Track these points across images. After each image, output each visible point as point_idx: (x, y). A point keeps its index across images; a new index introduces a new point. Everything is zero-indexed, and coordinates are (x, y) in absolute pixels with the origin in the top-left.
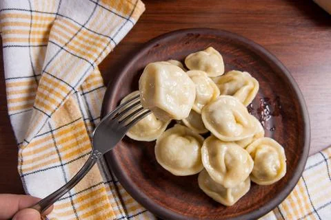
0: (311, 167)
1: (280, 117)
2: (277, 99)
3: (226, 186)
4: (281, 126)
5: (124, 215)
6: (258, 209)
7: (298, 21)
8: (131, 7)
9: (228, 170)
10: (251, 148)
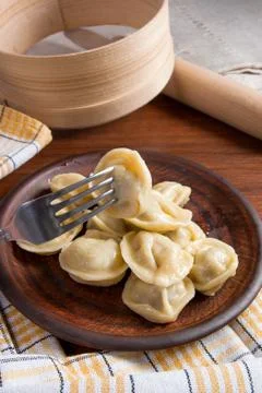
1: (225, 228)
2: (218, 210)
3: (157, 284)
4: (228, 236)
5: (12, 346)
6: (210, 320)
7: (233, 150)
8: (35, 131)
9: (159, 264)
10: (190, 249)
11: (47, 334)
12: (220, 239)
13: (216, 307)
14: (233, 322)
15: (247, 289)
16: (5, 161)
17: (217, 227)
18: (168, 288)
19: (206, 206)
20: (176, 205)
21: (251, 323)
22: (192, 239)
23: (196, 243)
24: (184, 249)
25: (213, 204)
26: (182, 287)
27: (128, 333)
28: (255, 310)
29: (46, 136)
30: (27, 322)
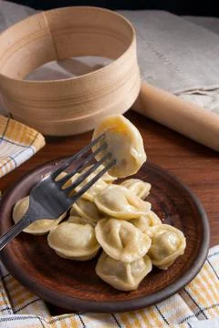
0: (215, 254)
1: (177, 216)
2: (172, 202)
3: (123, 260)
4: (179, 223)
5: (10, 306)
6: (163, 289)
7: (184, 154)
8: (32, 138)
9: (125, 244)
10: (149, 233)
11: (36, 298)
12: (172, 225)
13: (168, 279)
14: (182, 291)
15: (192, 265)
16: (9, 161)
17: (171, 215)
18: (131, 264)
19: (162, 198)
20: (139, 198)
21: (195, 292)
22: (151, 225)
23: (153, 228)
24: (144, 232)
25: (167, 197)
26: (142, 263)
27: (100, 298)
28: (198, 282)
29: (40, 142)
30: (21, 288)
